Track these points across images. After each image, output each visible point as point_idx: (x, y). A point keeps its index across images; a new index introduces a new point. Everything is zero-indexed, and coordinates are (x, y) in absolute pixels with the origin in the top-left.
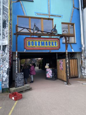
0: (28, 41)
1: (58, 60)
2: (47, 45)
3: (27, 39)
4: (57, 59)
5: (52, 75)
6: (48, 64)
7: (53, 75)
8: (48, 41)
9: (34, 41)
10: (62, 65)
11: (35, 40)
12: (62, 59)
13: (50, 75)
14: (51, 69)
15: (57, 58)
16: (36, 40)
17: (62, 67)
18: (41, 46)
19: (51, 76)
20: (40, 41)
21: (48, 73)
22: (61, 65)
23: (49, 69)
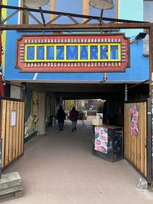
0: (26, 46)
1: (127, 106)
2: (84, 55)
3: (26, 41)
4: (127, 102)
5: (108, 146)
6: (102, 115)
7: (111, 147)
8: (89, 45)
9: (45, 46)
10: (135, 122)
11: (47, 43)
12: (138, 104)
13: (102, 145)
14: (106, 129)
15: (126, 99)
16: (50, 43)
17: (135, 127)
18: (65, 60)
19: (106, 148)
20: (65, 46)
21: (99, 139)
22: (133, 121)
23: (102, 129)
